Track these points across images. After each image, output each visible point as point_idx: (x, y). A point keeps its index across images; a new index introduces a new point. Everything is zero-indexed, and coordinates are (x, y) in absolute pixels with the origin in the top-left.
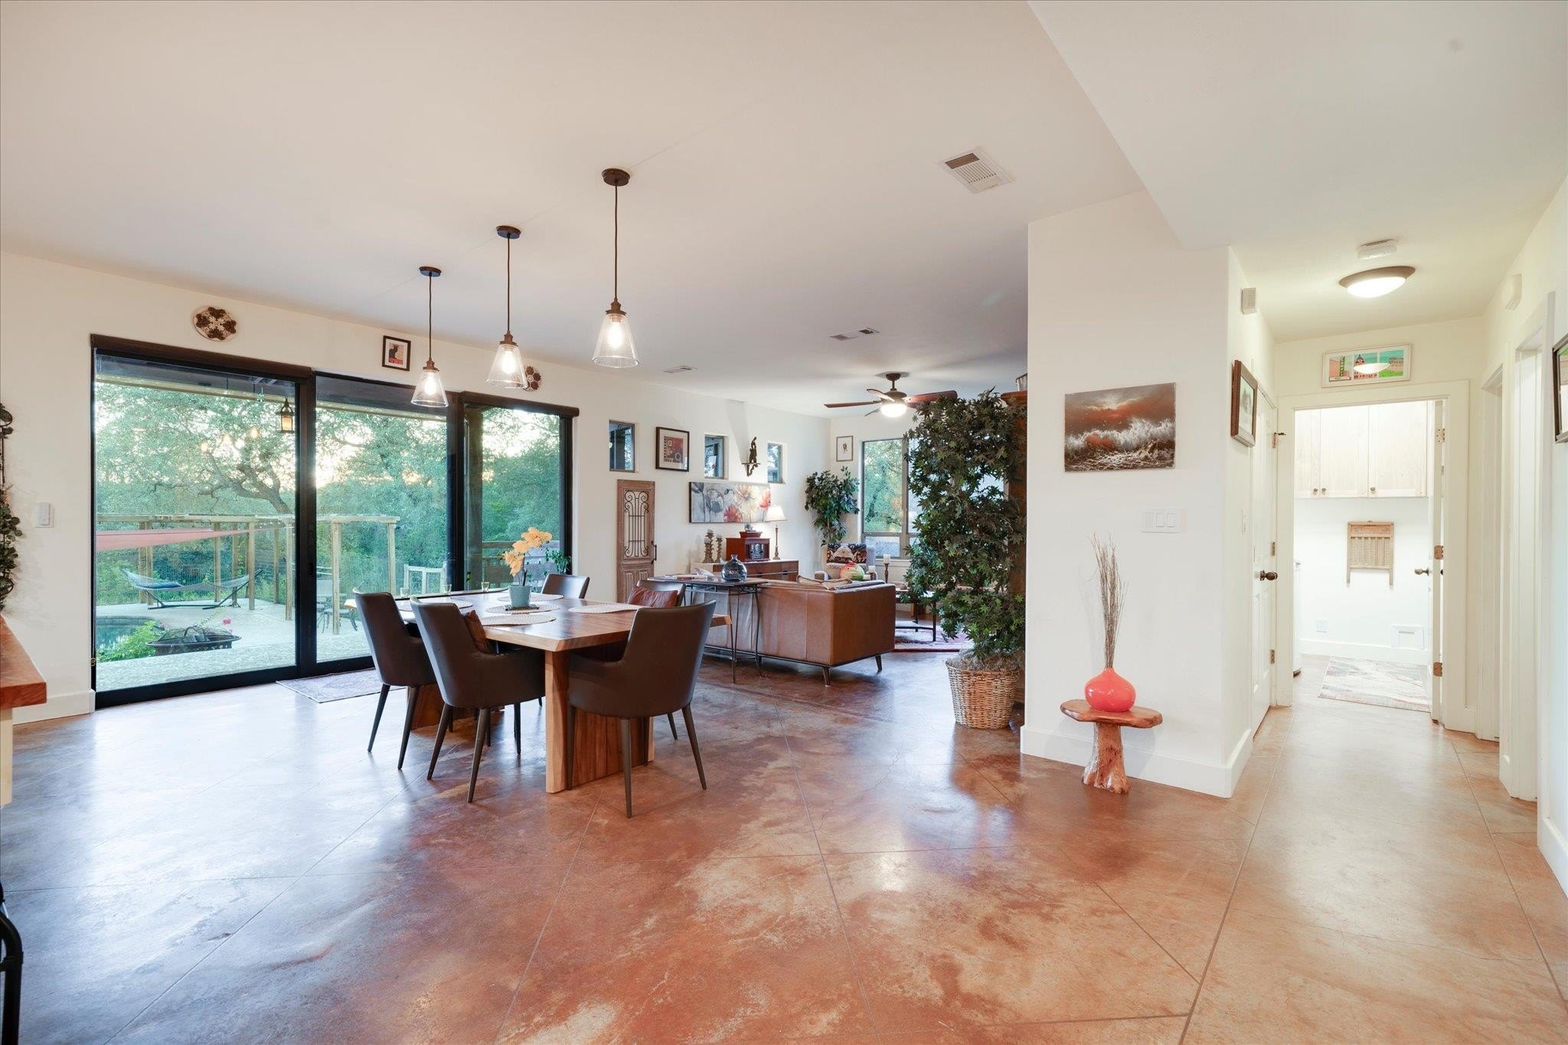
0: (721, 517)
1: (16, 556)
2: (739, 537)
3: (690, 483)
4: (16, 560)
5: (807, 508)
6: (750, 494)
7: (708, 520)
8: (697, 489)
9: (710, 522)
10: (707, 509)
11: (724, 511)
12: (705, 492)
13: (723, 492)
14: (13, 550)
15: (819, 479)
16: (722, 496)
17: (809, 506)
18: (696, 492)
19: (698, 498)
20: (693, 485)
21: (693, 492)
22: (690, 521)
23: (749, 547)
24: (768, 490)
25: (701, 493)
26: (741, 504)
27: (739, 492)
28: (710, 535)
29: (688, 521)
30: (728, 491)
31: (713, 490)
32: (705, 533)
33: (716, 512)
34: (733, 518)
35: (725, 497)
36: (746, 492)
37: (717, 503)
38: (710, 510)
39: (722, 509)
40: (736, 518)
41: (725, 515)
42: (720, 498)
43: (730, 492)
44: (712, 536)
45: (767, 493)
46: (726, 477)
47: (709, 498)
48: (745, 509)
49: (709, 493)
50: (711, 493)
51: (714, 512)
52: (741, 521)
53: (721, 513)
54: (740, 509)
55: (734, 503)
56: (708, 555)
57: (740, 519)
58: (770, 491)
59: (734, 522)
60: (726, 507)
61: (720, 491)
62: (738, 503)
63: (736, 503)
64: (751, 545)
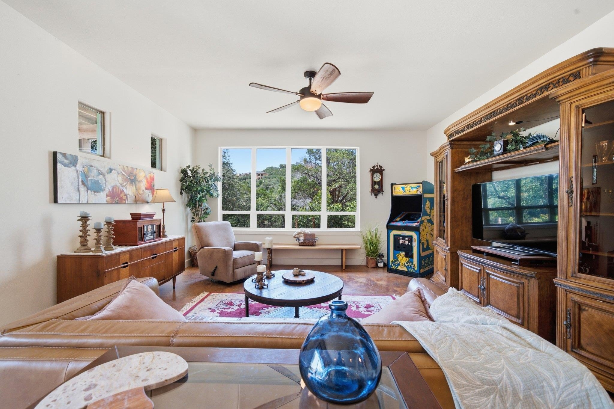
0: (102, 197)
2: (129, 218)
3: (55, 154)
5: (181, 193)
6: (135, 176)
7: (84, 200)
8: (66, 161)
9: (87, 203)
10: (82, 189)
11: (107, 191)
12: (79, 167)
13: (104, 171)
15: (191, 171)
16: (103, 175)
17: (183, 192)
18: (65, 164)
19: (68, 175)
20: (59, 157)
21: (59, 165)
22: (55, 201)
23: (141, 229)
24: (152, 175)
25: (73, 168)
26: (126, 185)
27: (124, 173)
28: (84, 219)
29: (50, 202)
30: (111, 170)
31: (91, 166)
32: (77, 216)
33: (95, 192)
34: (117, 199)
35: (107, 175)
36: (131, 174)
37: (97, 183)
38: (87, 191)
39: (104, 189)
40: (121, 199)
41: (107, 196)
42: (101, 176)
43: (113, 171)
44: (89, 219)
45: (151, 177)
46: (108, 155)
47: (85, 175)
48: (130, 191)
49: (86, 170)
50: (89, 171)
51: (93, 192)
52: (126, 203)
53: (101, 193)
54: (125, 190)
55: (118, 184)
56: (81, 242)
57: (125, 200)
58: (154, 176)
59: (117, 203)
60: (108, 188)
61: (102, 169)
62: (123, 185)
63: (121, 184)
64: (145, 227)
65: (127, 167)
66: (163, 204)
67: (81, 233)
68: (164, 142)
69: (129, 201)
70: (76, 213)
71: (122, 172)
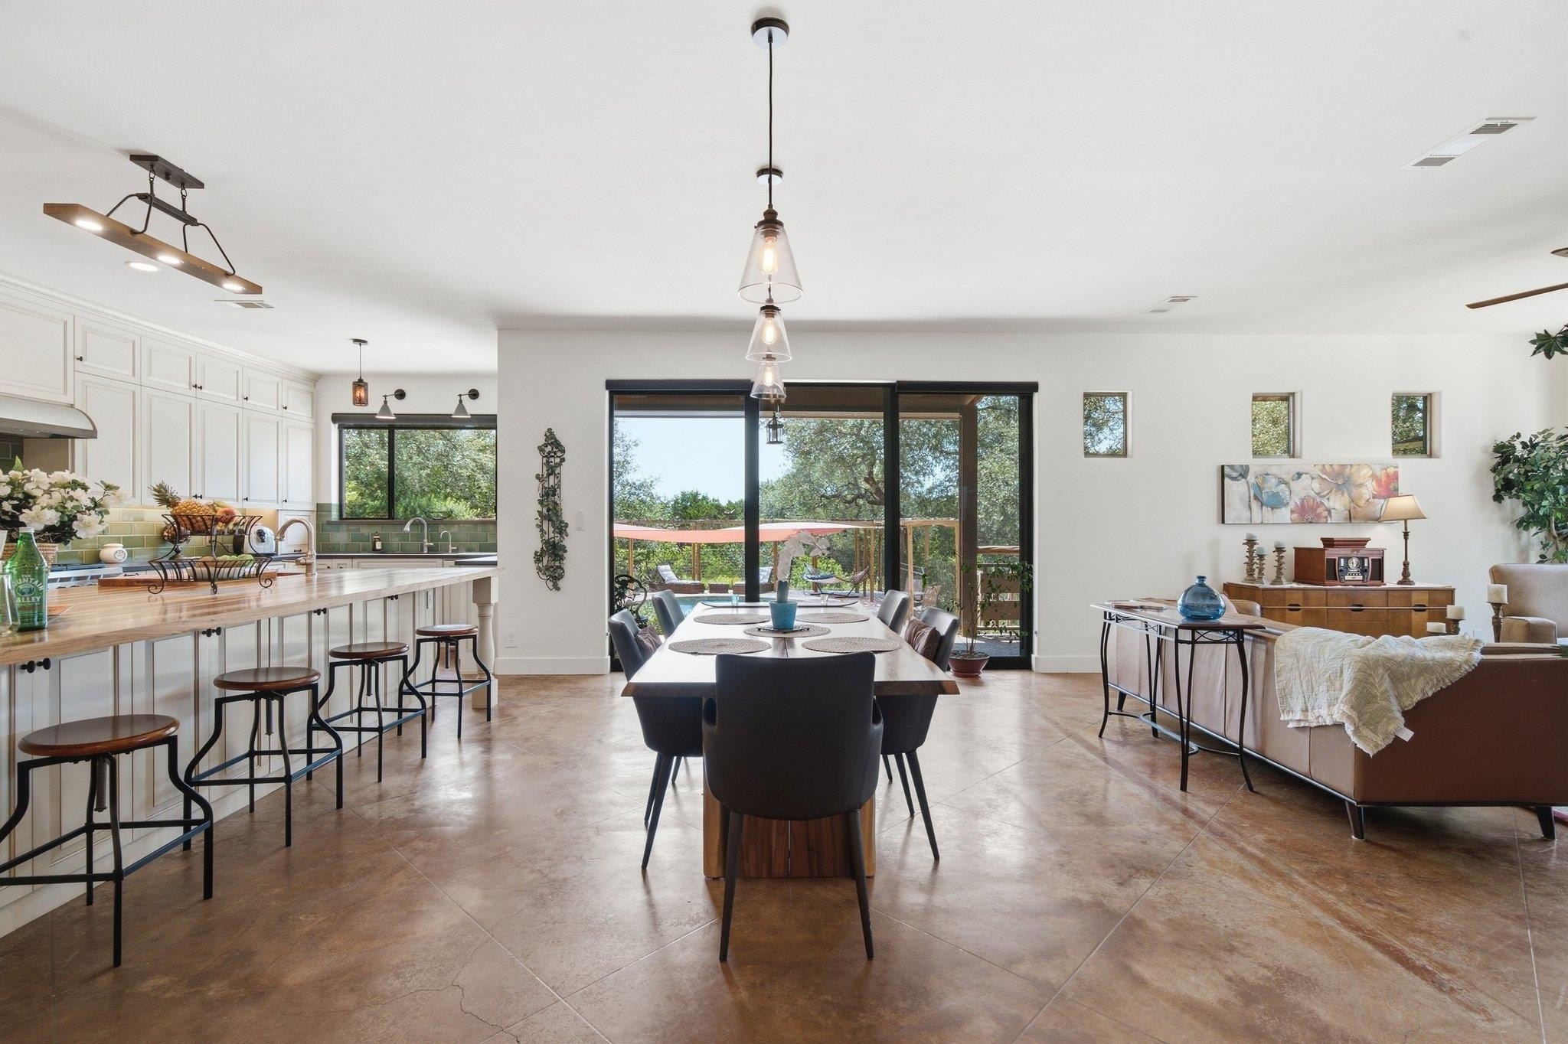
0: (1284, 514)
1: (566, 551)
2: (1320, 546)
3: (1223, 467)
4: (565, 555)
6: (1351, 478)
7: (1257, 519)
8: (1235, 474)
9: (1260, 524)
10: (1255, 505)
11: (1292, 505)
12: (1251, 478)
13: (1288, 477)
14: (564, 547)
15: (1524, 445)
16: (1286, 484)
18: (1234, 479)
19: (1237, 490)
20: (1227, 470)
21: (1227, 480)
22: (1223, 522)
23: (1334, 562)
24: (1391, 470)
25: (1243, 480)
26: (1328, 494)
27: (1324, 476)
28: (1251, 542)
29: (1218, 523)
30: (1299, 475)
31: (1268, 474)
32: (1243, 539)
33: (1272, 509)
34: (1310, 517)
35: (1293, 484)
36: (1339, 474)
37: (1276, 495)
38: (1262, 506)
39: (1288, 504)
40: (1319, 516)
41: (1292, 512)
42: (1283, 486)
43: (1304, 476)
44: (1255, 544)
45: (1388, 475)
46: (1299, 455)
47: (1259, 488)
48: (1337, 503)
49: (1260, 480)
50: (1264, 480)
51: (1269, 509)
52: (1329, 521)
53: (1283, 509)
54: (1326, 502)
55: (1313, 494)
56: (1248, 572)
57: (1326, 517)
58: (1396, 472)
59: (1311, 522)
60: (1295, 501)
61: (1283, 476)
62: (1323, 494)
63: (1318, 494)
64: (1342, 560)
65: (1331, 465)
66: (1406, 523)
67: (1247, 560)
68: (1435, 399)
69: (1335, 518)
70: (1242, 534)
71: (1321, 475)
